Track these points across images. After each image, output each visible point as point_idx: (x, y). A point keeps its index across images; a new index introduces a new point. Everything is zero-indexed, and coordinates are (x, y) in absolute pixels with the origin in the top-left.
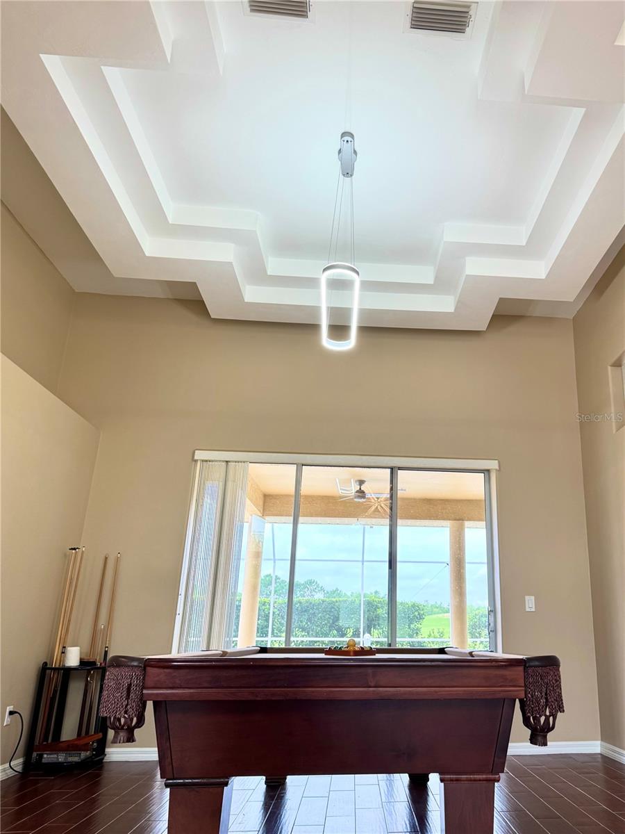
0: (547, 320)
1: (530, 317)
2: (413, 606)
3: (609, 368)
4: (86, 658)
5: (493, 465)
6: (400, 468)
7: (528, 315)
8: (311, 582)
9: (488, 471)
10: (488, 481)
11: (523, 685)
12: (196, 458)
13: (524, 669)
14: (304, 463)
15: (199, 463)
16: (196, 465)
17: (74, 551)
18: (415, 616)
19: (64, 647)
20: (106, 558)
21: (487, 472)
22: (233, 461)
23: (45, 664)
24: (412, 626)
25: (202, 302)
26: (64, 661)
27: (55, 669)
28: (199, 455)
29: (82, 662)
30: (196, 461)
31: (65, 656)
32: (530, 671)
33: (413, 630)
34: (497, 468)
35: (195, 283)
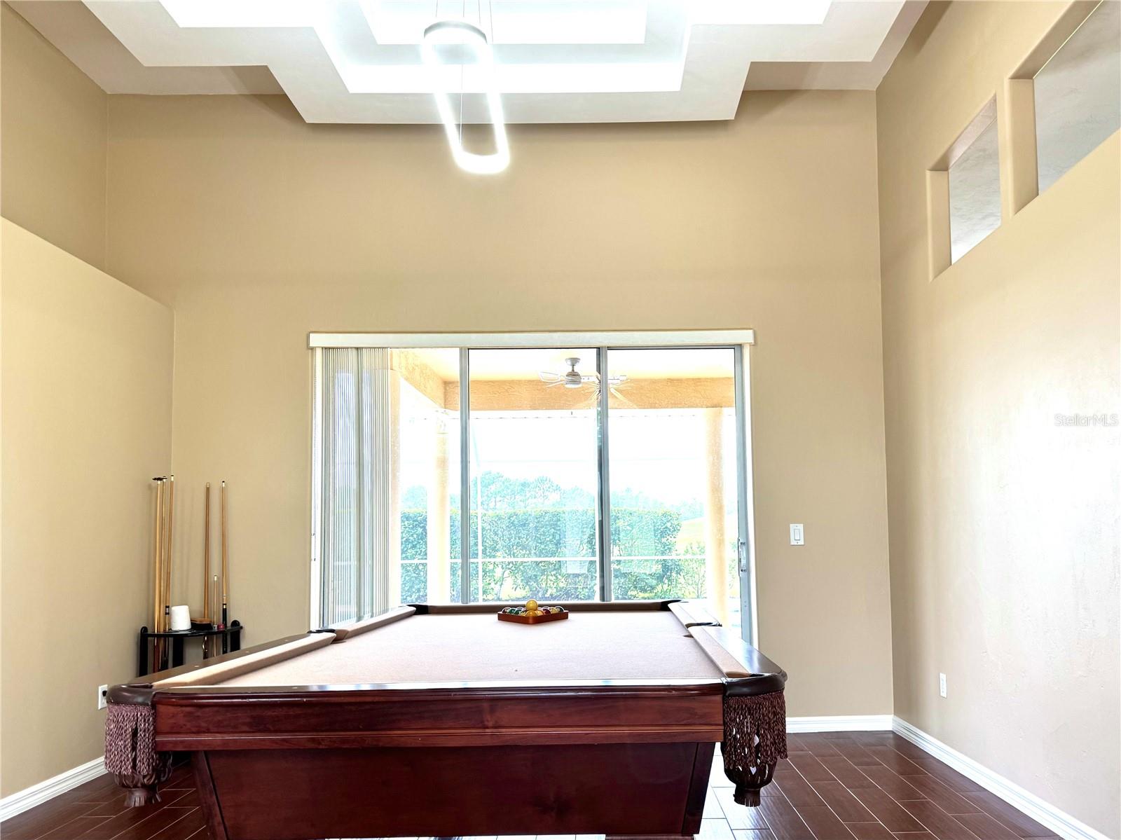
0: (835, 96)
1: (807, 91)
2: (664, 515)
3: (928, 173)
4: (199, 620)
5: (745, 337)
6: (610, 348)
7: (803, 88)
8: (542, 481)
9: (740, 346)
10: (739, 360)
11: (722, 722)
12: (311, 345)
13: (723, 699)
14: (469, 346)
15: (319, 353)
16: (313, 356)
17: (159, 482)
18: (666, 527)
19: (168, 607)
20: (208, 489)
21: (738, 348)
22: (366, 348)
23: (144, 629)
24: (664, 540)
25: (284, 98)
26: (170, 624)
27: (159, 636)
28: (317, 340)
29: (194, 625)
30: (312, 349)
31: (170, 619)
32: (732, 702)
33: (665, 545)
34: (752, 341)
35: (266, 66)
